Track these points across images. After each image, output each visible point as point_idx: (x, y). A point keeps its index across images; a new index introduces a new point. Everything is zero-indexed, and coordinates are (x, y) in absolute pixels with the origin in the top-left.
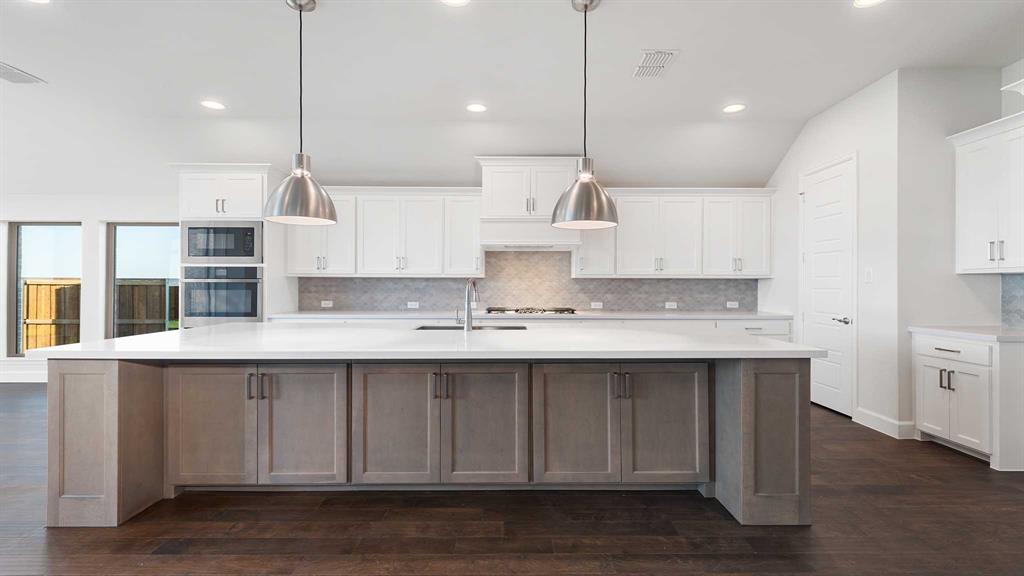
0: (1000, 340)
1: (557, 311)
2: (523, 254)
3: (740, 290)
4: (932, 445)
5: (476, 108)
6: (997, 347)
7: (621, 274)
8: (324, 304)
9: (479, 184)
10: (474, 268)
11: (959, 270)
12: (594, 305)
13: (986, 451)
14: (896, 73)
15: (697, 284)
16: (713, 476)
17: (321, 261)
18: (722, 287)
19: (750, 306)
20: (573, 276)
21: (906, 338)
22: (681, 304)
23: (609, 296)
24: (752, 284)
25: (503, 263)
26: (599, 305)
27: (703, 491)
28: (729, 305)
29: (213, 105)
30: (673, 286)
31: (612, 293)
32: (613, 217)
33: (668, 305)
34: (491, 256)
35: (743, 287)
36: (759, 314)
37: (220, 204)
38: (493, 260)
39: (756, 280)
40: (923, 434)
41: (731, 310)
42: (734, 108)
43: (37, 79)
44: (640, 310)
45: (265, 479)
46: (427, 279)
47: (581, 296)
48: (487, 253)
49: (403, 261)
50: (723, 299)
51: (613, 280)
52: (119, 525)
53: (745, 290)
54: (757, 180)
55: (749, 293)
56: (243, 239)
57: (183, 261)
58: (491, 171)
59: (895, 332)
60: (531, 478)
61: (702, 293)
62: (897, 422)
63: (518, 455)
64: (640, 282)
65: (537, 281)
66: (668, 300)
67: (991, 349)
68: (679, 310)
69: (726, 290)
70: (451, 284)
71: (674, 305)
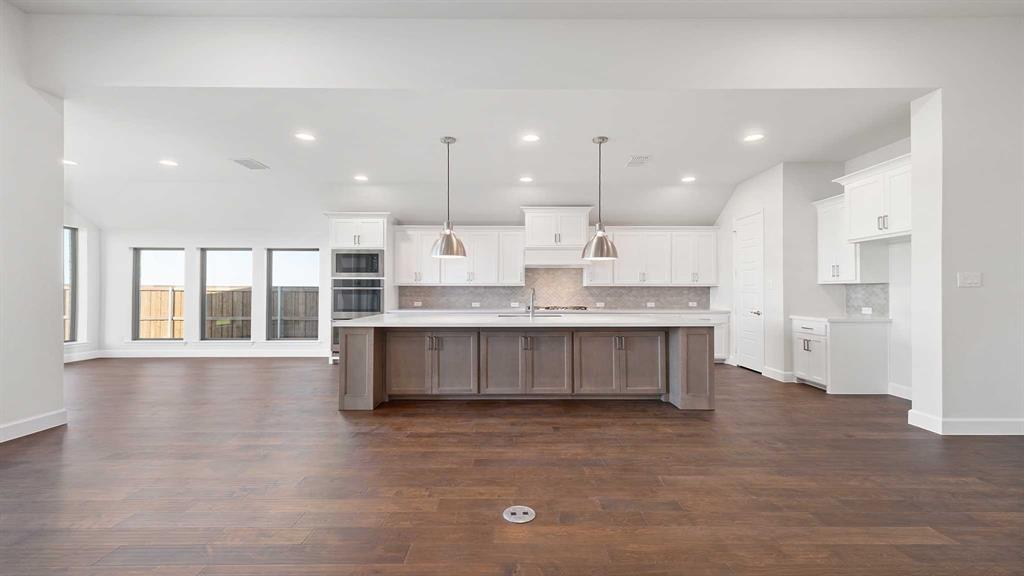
0: (831, 322)
1: (575, 308)
2: (550, 270)
3: (698, 294)
4: (803, 385)
5: (527, 179)
6: (828, 324)
7: (618, 283)
8: (416, 304)
9: (523, 224)
10: (518, 280)
11: (820, 282)
12: (598, 305)
13: (824, 384)
14: (782, 165)
15: (669, 290)
16: (668, 391)
17: (417, 276)
18: (684, 293)
19: (704, 305)
20: (585, 285)
21: (788, 322)
22: (658, 304)
23: (608, 299)
24: (706, 290)
25: (536, 276)
26: (603, 304)
27: (663, 399)
28: (691, 304)
29: (361, 178)
30: (652, 292)
31: (611, 296)
32: (615, 255)
33: (649, 305)
34: (530, 272)
35: (699, 292)
36: (711, 310)
37: (357, 239)
38: (530, 274)
39: (709, 288)
40: (798, 378)
41: (691, 308)
42: (689, 179)
43: (265, 167)
44: (629, 308)
45: (435, 392)
46: (485, 287)
47: (590, 298)
48: (526, 269)
49: (471, 275)
50: (685, 301)
51: (611, 287)
52: (375, 409)
53: (702, 294)
54: (709, 221)
55: (704, 296)
56: (369, 261)
57: (333, 275)
58: (531, 216)
59: (782, 319)
60: (573, 391)
61: (672, 296)
62: (783, 373)
64: (630, 288)
65: (560, 288)
66: (648, 301)
67: (826, 326)
68: (656, 307)
69: (687, 294)
70: (501, 290)
71: (653, 305)
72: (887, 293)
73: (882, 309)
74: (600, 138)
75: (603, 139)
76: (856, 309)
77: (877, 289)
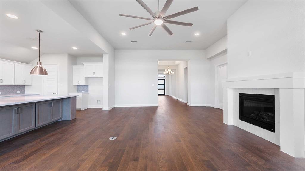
3: (20, 88)
6: (81, 95)
14: (67, 54)
15: (8, 87)
16: (62, 117)
18: (16, 87)
19: (23, 92)
22: (3, 93)
27: (60, 120)
28: (18, 92)
35: (21, 87)
36: (25, 94)
39: (25, 86)
50: (16, 91)
53: (22, 88)
55: (23, 89)
60: (36, 126)
61: (10, 89)
63: (33, 122)
69: (17, 88)
72: (88, 87)
73: (87, 91)
74: (40, 30)
75: (41, 31)
76: (80, 91)
77: (86, 87)
